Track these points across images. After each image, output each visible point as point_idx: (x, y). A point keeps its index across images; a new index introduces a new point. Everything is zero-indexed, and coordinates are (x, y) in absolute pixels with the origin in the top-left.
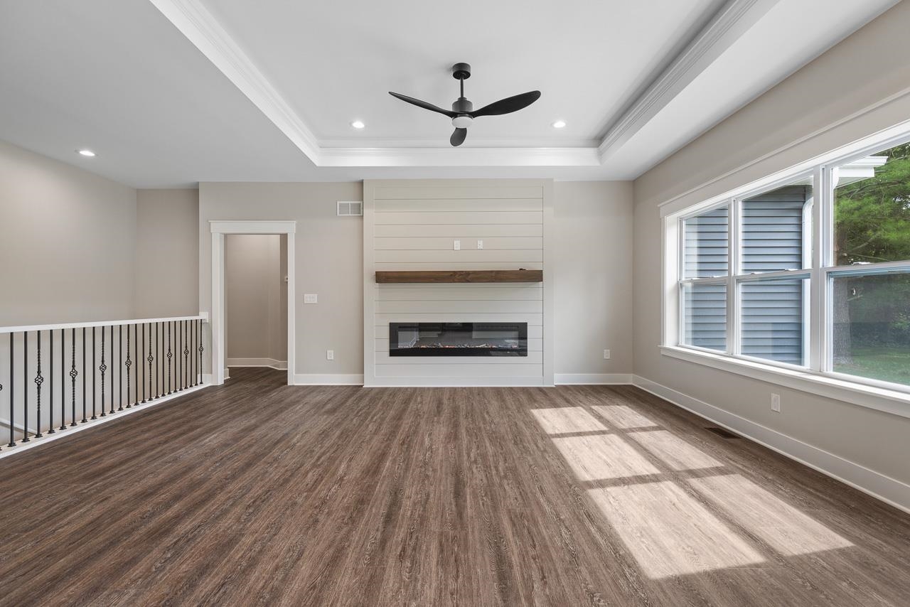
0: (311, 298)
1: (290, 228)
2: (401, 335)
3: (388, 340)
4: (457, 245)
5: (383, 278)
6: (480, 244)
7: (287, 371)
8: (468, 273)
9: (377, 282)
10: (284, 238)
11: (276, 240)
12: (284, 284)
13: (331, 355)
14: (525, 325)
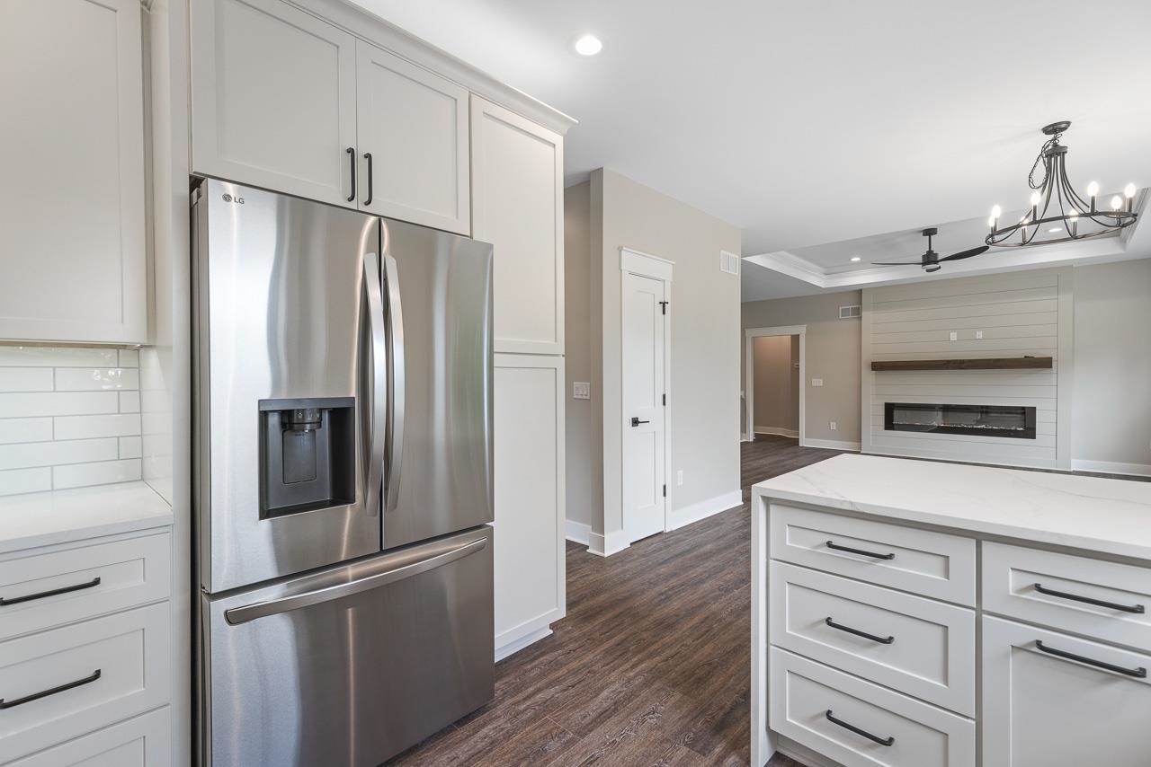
0: (817, 382)
1: (801, 330)
2: (896, 413)
3: (883, 417)
4: (954, 336)
5: (878, 367)
6: (980, 335)
7: (798, 439)
8: (962, 362)
9: (873, 369)
10: (795, 339)
11: (787, 340)
12: (796, 370)
13: (833, 426)
14: (1034, 409)
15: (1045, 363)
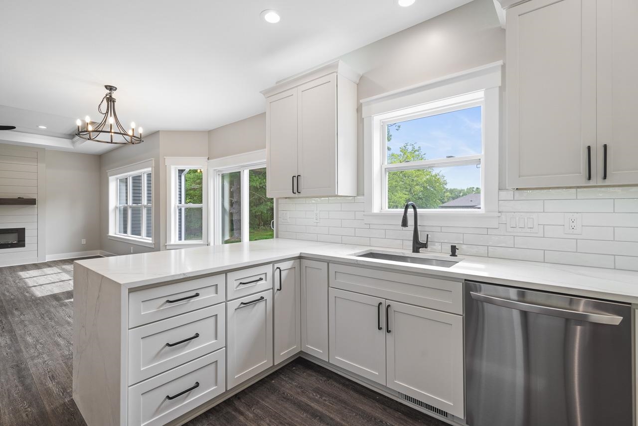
14: (24, 229)
15: (32, 202)
